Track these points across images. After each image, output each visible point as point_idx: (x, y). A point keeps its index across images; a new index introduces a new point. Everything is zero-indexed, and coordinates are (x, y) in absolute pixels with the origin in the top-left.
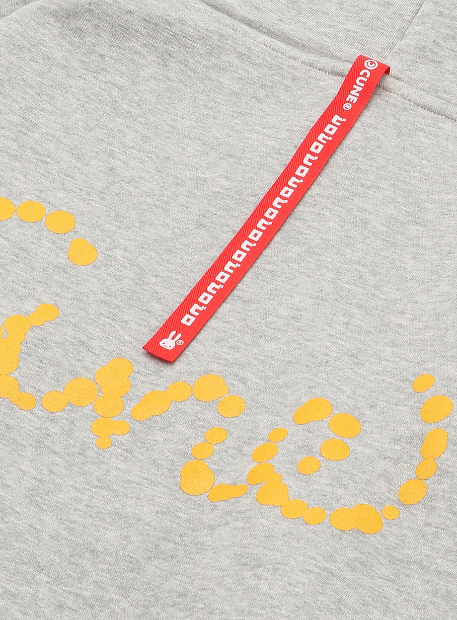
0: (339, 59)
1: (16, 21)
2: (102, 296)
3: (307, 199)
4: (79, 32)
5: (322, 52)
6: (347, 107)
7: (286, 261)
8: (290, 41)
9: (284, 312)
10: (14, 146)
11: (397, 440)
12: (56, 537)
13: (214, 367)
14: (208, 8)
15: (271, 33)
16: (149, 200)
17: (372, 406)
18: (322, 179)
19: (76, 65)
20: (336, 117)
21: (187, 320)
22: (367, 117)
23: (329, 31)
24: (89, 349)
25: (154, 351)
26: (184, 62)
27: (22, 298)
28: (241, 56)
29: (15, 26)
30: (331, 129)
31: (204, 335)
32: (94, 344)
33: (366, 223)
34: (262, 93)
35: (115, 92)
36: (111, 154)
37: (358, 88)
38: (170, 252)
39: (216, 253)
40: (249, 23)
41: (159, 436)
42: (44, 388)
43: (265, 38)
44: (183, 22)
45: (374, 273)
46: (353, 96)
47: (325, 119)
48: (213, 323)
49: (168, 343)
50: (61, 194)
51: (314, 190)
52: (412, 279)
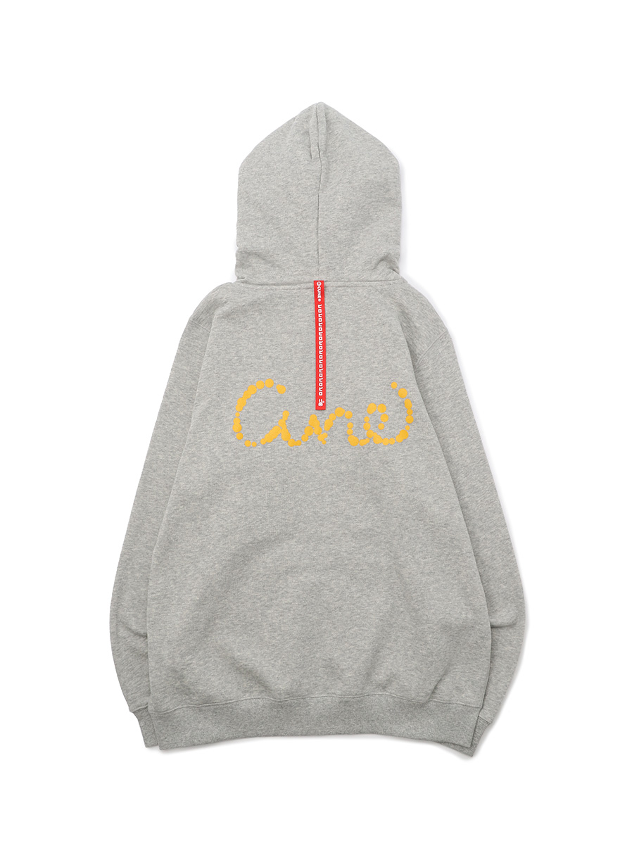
0: (306, 283)
1: (216, 328)
2: (295, 400)
3: (327, 337)
4: (233, 319)
5: (300, 283)
6: (319, 300)
7: (334, 361)
8: (289, 284)
9: (344, 378)
10: (241, 367)
11: (397, 406)
12: (330, 474)
13: (337, 405)
14: (260, 287)
15: (283, 284)
16: (286, 361)
17: (385, 397)
18: (327, 328)
19: (238, 329)
20: (319, 306)
21: (321, 394)
22: (326, 300)
23: (297, 273)
24: (303, 417)
25: (318, 408)
26: (266, 309)
27: (277, 414)
28: (280, 298)
29: (216, 330)
30: (320, 311)
31: (328, 396)
32: (303, 415)
33: (347, 336)
34: (292, 306)
35: (254, 330)
36: (266, 352)
37: (319, 293)
38: (302, 375)
39: (314, 368)
40: (274, 285)
41: (336, 432)
42: (300, 436)
43: (282, 287)
44: (259, 299)
45: (359, 353)
46: (319, 296)
47: (317, 309)
48: (327, 391)
49: (321, 404)
50: (263, 374)
51: (327, 333)
52: (370, 349)
